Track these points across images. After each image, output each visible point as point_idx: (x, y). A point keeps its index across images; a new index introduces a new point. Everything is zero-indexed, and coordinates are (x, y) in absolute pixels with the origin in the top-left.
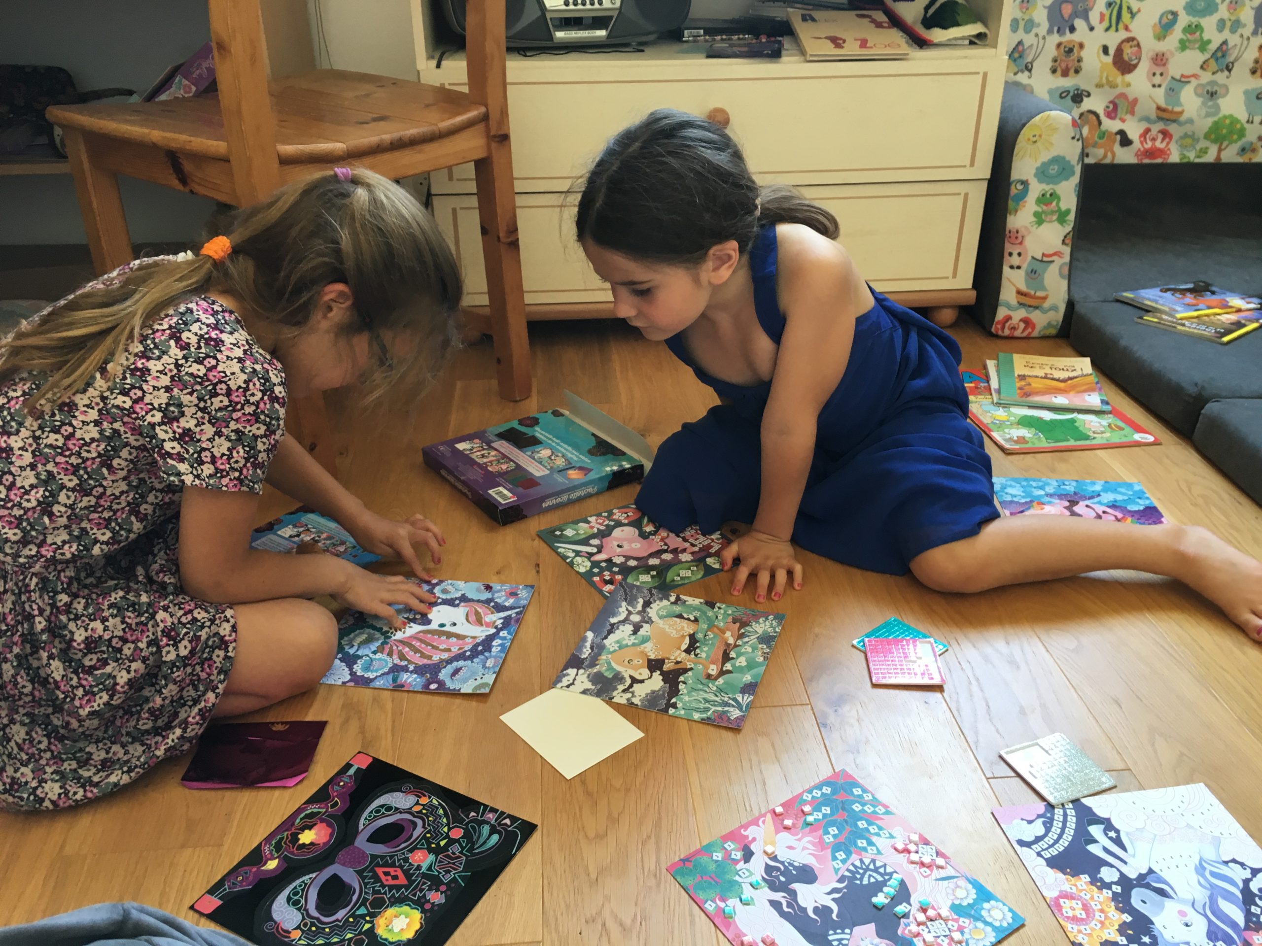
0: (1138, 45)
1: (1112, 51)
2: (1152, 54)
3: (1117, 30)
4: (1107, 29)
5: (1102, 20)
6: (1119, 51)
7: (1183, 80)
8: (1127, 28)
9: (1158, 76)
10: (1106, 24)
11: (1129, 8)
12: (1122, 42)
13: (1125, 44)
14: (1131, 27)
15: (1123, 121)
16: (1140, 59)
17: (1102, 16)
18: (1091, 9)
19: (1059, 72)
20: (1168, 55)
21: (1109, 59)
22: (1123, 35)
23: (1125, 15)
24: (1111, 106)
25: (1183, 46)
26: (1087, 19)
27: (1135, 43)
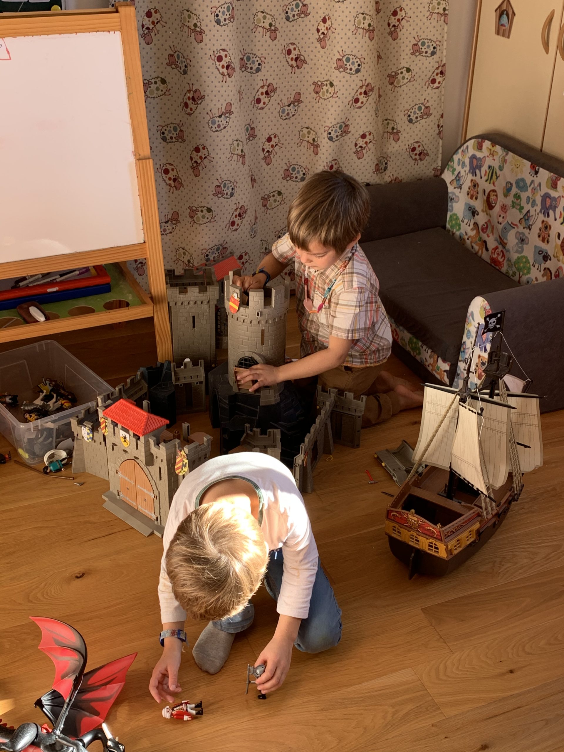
0: (497, 196)
1: (486, 194)
2: (501, 203)
3: (490, 183)
4: (486, 181)
5: (485, 175)
6: (489, 195)
7: (512, 226)
8: (494, 184)
9: (502, 217)
10: (486, 178)
11: (496, 173)
12: (490, 191)
13: (491, 192)
14: (496, 184)
15: (488, 236)
16: (496, 204)
17: (486, 172)
18: (483, 166)
19: (470, 196)
20: (507, 206)
21: (485, 198)
22: (492, 187)
23: (494, 177)
24: (486, 225)
25: (513, 205)
26: (480, 171)
27: (496, 194)
